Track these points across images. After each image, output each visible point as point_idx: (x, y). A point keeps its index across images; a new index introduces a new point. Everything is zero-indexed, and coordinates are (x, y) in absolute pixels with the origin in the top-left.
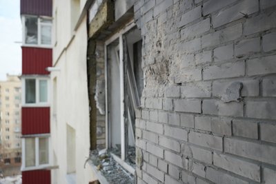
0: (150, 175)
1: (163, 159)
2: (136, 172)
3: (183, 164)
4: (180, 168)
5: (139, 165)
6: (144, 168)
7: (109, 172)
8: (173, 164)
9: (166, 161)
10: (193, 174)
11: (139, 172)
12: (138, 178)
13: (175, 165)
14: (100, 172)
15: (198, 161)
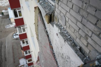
0: (62, 8)
1: (70, 2)
2: (55, 5)
3: (82, 6)
4: (80, 8)
5: (57, 2)
6: (59, 4)
7: (43, 3)
8: (76, 5)
9: (72, 3)
10: (87, 12)
11: (57, 5)
12: (56, 8)
13: (77, 6)
14: (38, 3)
15: (92, 6)
